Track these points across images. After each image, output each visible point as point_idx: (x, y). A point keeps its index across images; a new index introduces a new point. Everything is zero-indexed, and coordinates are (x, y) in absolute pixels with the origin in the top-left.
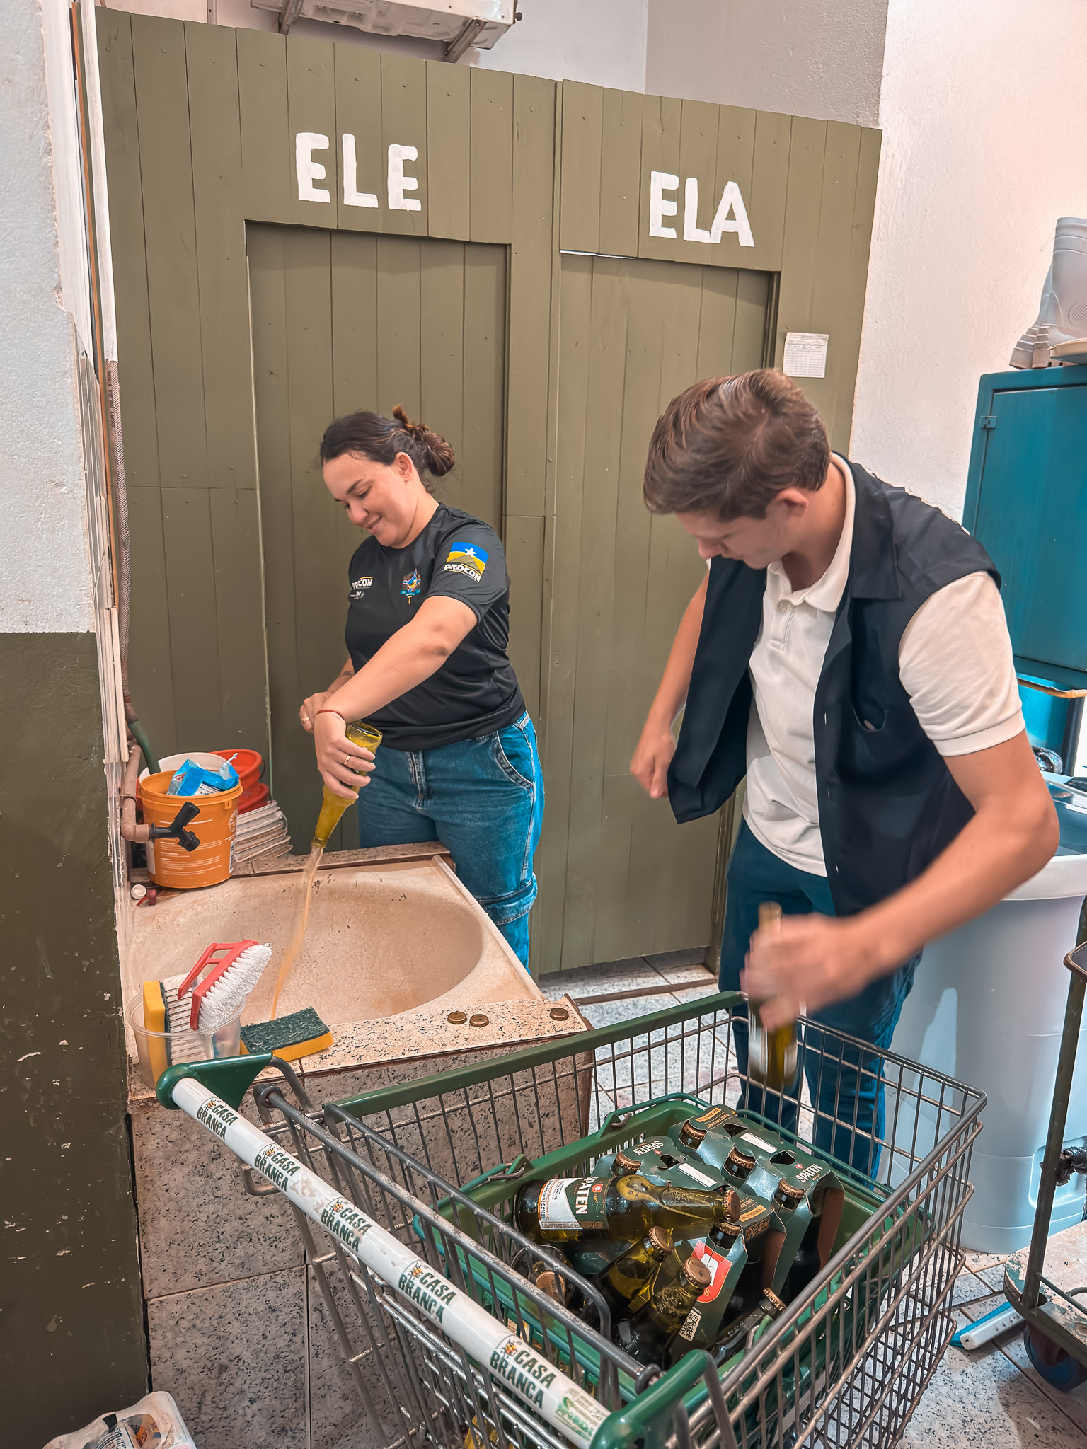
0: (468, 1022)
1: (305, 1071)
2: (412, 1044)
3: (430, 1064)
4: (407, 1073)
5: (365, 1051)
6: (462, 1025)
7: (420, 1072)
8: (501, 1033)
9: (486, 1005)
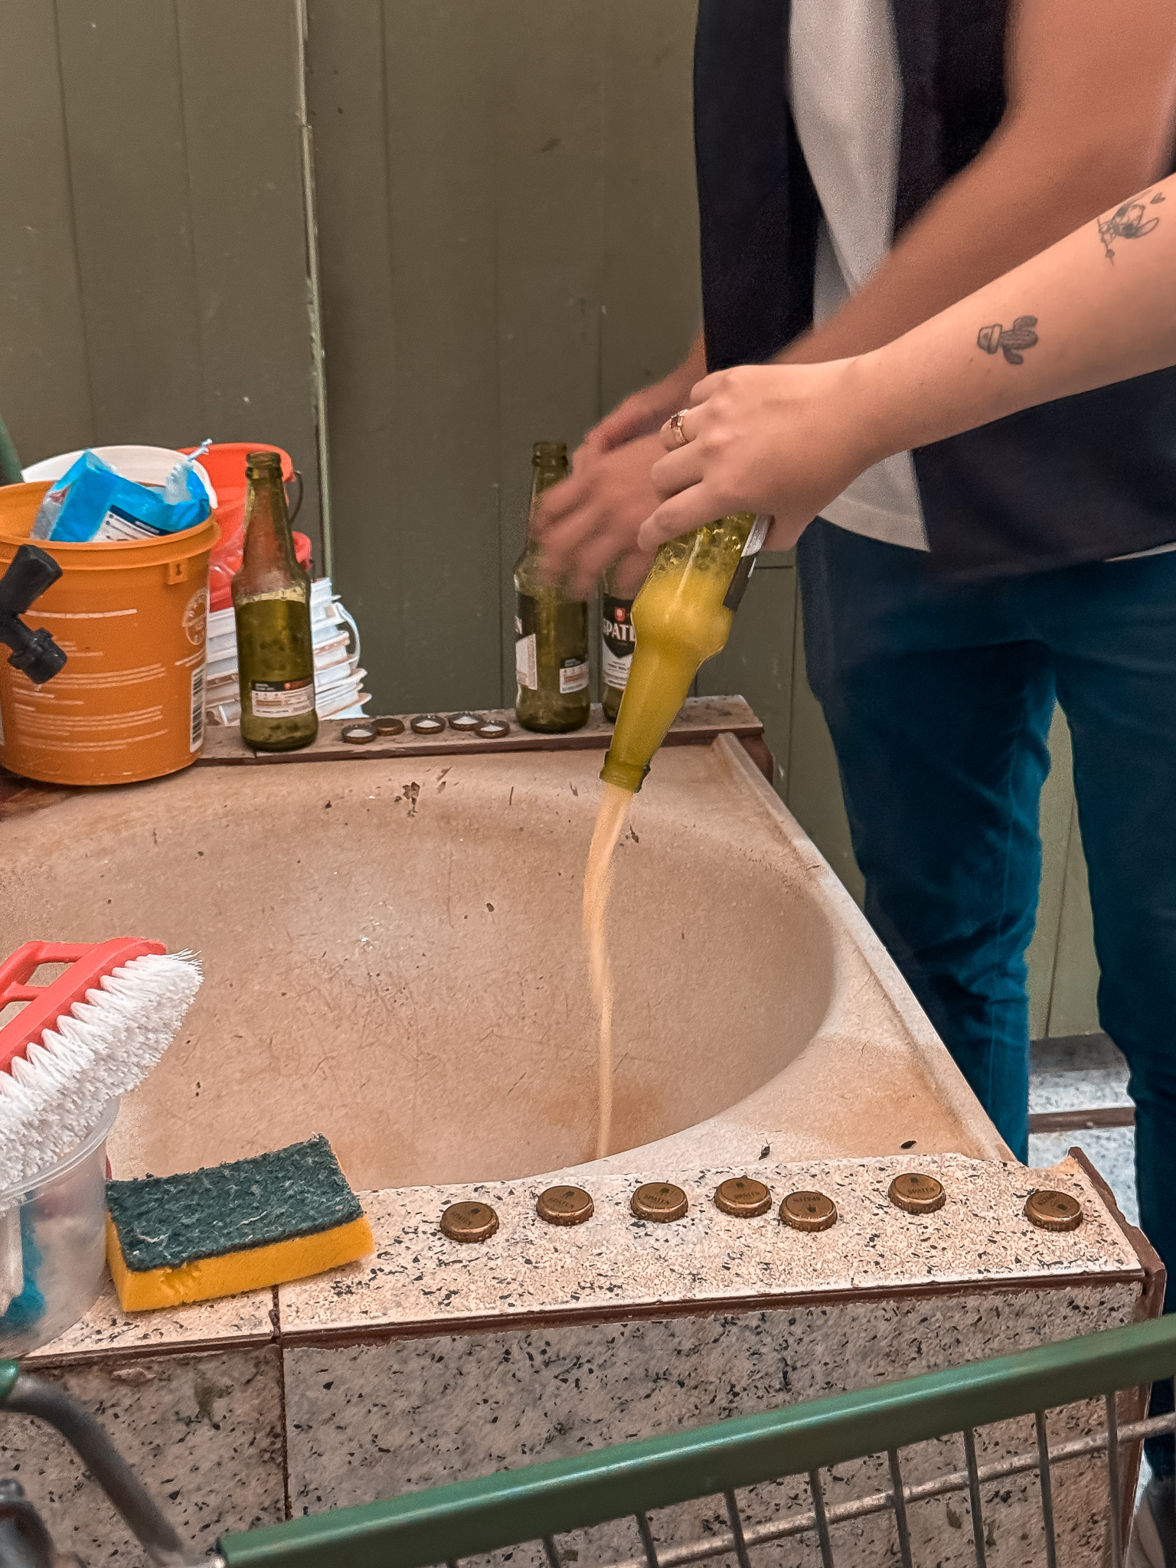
0: (772, 1214)
1: (286, 1328)
2: (605, 1268)
3: (654, 1333)
4: (586, 1353)
5: (463, 1279)
6: (756, 1222)
7: (622, 1353)
8: (871, 1254)
9: (833, 1163)
